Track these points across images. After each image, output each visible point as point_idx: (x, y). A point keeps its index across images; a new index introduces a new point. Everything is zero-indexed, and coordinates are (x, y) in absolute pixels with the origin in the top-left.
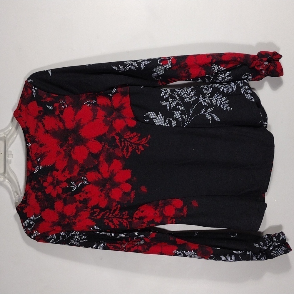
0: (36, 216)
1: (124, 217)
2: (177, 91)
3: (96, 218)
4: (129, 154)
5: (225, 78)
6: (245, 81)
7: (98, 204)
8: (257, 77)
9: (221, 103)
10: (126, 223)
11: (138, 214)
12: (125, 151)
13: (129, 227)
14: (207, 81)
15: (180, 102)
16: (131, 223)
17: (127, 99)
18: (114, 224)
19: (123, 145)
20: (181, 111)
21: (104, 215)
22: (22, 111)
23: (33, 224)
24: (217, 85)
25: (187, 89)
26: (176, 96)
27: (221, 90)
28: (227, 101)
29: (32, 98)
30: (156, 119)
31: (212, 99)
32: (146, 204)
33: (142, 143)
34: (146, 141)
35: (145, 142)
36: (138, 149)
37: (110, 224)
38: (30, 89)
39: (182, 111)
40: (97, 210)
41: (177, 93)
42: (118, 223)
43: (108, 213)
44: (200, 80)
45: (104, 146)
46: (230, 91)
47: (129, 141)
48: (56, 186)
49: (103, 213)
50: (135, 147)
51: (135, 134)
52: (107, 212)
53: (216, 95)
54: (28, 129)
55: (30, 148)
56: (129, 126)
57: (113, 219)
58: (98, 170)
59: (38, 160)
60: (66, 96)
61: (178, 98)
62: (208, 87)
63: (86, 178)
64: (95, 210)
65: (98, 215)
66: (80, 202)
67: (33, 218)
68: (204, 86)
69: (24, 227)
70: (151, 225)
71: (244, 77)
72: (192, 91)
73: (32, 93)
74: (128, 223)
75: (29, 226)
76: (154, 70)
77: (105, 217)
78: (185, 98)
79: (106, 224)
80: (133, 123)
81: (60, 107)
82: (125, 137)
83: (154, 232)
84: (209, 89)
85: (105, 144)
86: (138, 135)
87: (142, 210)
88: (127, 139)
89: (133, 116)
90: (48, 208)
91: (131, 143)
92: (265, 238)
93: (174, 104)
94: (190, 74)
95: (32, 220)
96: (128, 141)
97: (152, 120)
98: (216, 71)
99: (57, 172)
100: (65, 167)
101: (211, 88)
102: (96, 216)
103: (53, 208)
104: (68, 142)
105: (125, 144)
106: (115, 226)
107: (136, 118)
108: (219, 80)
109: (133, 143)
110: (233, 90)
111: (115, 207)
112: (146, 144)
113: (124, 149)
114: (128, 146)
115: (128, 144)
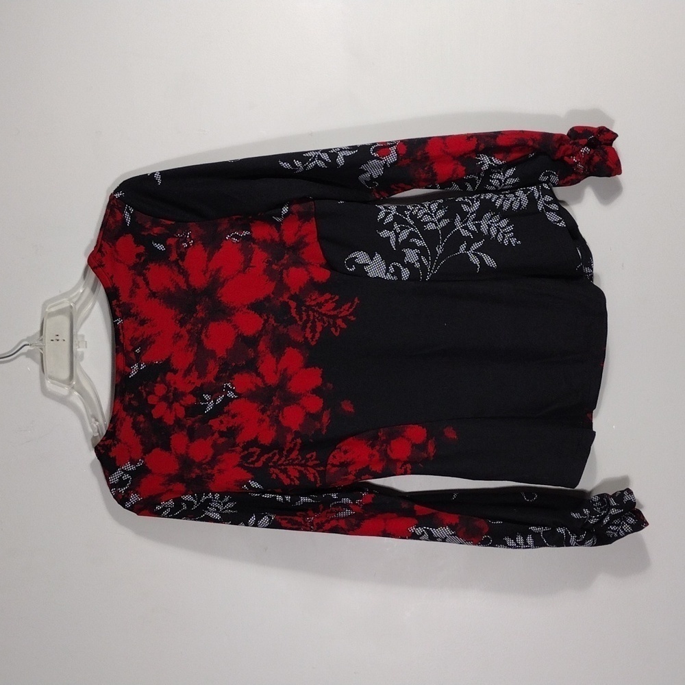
0: (133, 462)
1: (311, 463)
2: (410, 210)
3: (252, 466)
4: (317, 336)
5: (506, 180)
6: (546, 186)
7: (256, 438)
8: (569, 178)
9: (498, 231)
10: (314, 474)
11: (336, 457)
12: (308, 330)
13: (319, 482)
14: (469, 188)
15: (417, 231)
16: (323, 474)
17: (311, 226)
18: (288, 476)
19: (305, 317)
20: (418, 248)
21: (269, 459)
22: (104, 255)
23: (128, 479)
24: (489, 196)
25: (430, 205)
26: (408, 219)
27: (498, 204)
28: (511, 228)
29: (123, 229)
30: (369, 265)
31: (480, 224)
32: (353, 436)
33: (342, 315)
34: (351, 310)
35: (348, 313)
36: (335, 325)
37: (282, 476)
38: (120, 211)
39: (420, 248)
40: (255, 449)
41: (411, 213)
42: (297, 475)
43: (277, 457)
44: (456, 187)
45: (266, 321)
46: (515, 207)
47: (317, 311)
48: (172, 403)
49: (266, 456)
50: (329, 322)
51: (327, 296)
52: (275, 454)
53: (488, 215)
54: (116, 289)
55: (120, 328)
56: (315, 280)
57: (288, 467)
58: (256, 371)
59: (138, 351)
60: (191, 224)
61: (412, 223)
62: (472, 200)
63: (232, 386)
64: (251, 450)
65: (257, 460)
66: (222, 434)
67: (129, 467)
68: (464, 199)
69: (111, 486)
71: (542, 178)
72: (440, 207)
73: (124, 220)
74: (317, 475)
75: (122, 483)
76: (363, 167)
77: (271, 464)
78: (426, 223)
79: (274, 476)
80: (323, 275)
81: (178, 244)
82: (308, 304)
83: (370, 492)
84: (473, 203)
85: (268, 318)
86: (334, 298)
87: (344, 448)
88: (312, 306)
89: (324, 262)
90: (158, 446)
91: (320, 314)
92: (595, 502)
93: (404, 235)
94: (435, 175)
95: (126, 472)
96: (314, 311)
97: (361, 267)
98: (485, 167)
99: (175, 374)
100: (189, 366)
101: (477, 201)
102: (253, 462)
103: (167, 447)
104: (194, 315)
105: (308, 316)
106: (292, 480)
107: (329, 265)
108: (493, 186)
109: (325, 315)
110: (521, 205)
111: (291, 443)
112: (350, 315)
113: (306, 327)
114: (314, 319)
115: (314, 316)
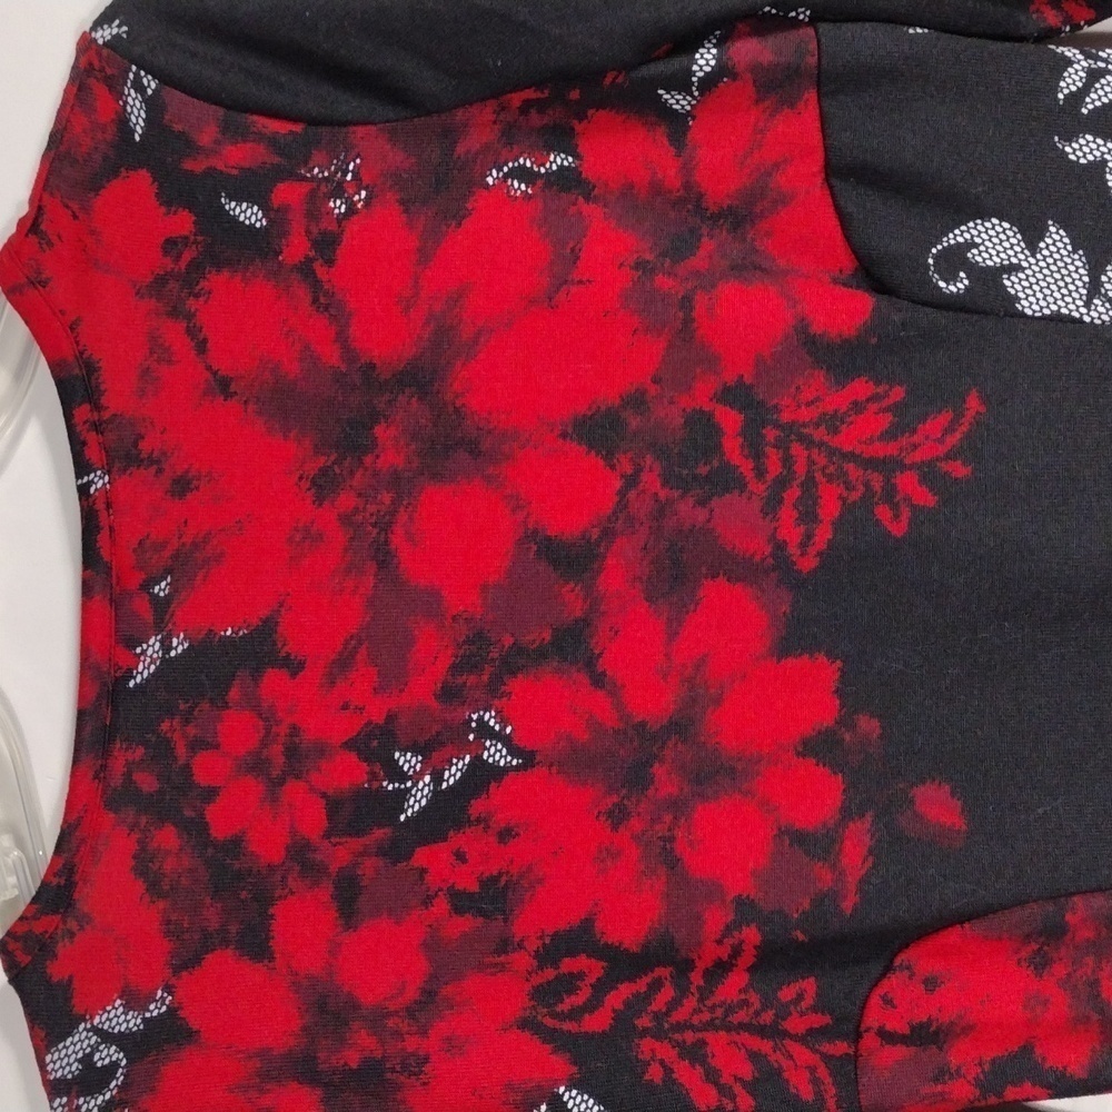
0: (135, 1002)
1: (794, 1025)
3: (566, 1026)
4: (824, 535)
7: (588, 923)
10: (813, 1070)
12: (788, 514)
13: (833, 1104)
16: (846, 1072)
17: (800, 123)
18: (712, 1077)
19: (774, 469)
21: (637, 1004)
22: (50, 244)
23: (115, 1065)
29: (125, 152)
30: (1023, 269)
32: (962, 923)
33: (917, 457)
34: (954, 439)
35: (942, 450)
36: (889, 493)
37: (685, 1073)
38: (110, 88)
40: (583, 961)
42: (748, 1071)
43: (668, 992)
45: (632, 481)
47: (821, 444)
48: (281, 782)
49: (625, 990)
50: (867, 485)
51: (862, 387)
52: (657, 985)
54: (90, 368)
55: (100, 506)
56: (814, 329)
57: (709, 1036)
58: (590, 663)
59: (162, 589)
60: (361, 130)
63: (503, 722)
64: (566, 965)
65: (591, 1006)
66: (461, 903)
67: (119, 1018)
69: (55, 1088)
70: (1010, 1093)
73: (123, 122)
74: (822, 1071)
75: (90, 1078)
77: (644, 1022)
79: (655, 1074)
80: (845, 312)
81: (315, 210)
82: (785, 418)
85: (638, 470)
86: (887, 395)
87: (924, 968)
88: (804, 425)
89: (849, 264)
90: (226, 942)
91: (832, 452)
95: (106, 1037)
96: (806, 441)
97: (990, 279)
99: (294, 675)
100: (347, 642)
102: (573, 1014)
103: (256, 946)
104: (368, 459)
105: (787, 461)
106: (726, 1091)
107: (873, 276)
109: (851, 457)
111: (719, 942)
112: (947, 457)
113: (781, 501)
114: (810, 479)
115: (811, 462)
